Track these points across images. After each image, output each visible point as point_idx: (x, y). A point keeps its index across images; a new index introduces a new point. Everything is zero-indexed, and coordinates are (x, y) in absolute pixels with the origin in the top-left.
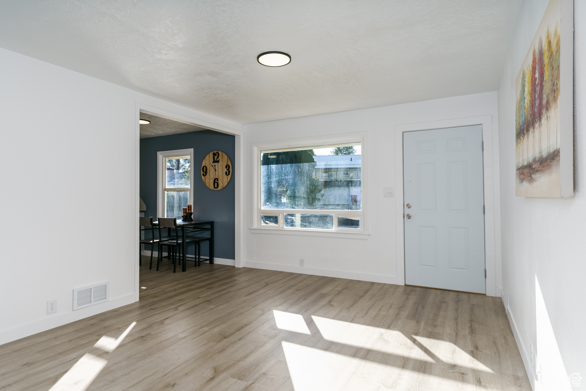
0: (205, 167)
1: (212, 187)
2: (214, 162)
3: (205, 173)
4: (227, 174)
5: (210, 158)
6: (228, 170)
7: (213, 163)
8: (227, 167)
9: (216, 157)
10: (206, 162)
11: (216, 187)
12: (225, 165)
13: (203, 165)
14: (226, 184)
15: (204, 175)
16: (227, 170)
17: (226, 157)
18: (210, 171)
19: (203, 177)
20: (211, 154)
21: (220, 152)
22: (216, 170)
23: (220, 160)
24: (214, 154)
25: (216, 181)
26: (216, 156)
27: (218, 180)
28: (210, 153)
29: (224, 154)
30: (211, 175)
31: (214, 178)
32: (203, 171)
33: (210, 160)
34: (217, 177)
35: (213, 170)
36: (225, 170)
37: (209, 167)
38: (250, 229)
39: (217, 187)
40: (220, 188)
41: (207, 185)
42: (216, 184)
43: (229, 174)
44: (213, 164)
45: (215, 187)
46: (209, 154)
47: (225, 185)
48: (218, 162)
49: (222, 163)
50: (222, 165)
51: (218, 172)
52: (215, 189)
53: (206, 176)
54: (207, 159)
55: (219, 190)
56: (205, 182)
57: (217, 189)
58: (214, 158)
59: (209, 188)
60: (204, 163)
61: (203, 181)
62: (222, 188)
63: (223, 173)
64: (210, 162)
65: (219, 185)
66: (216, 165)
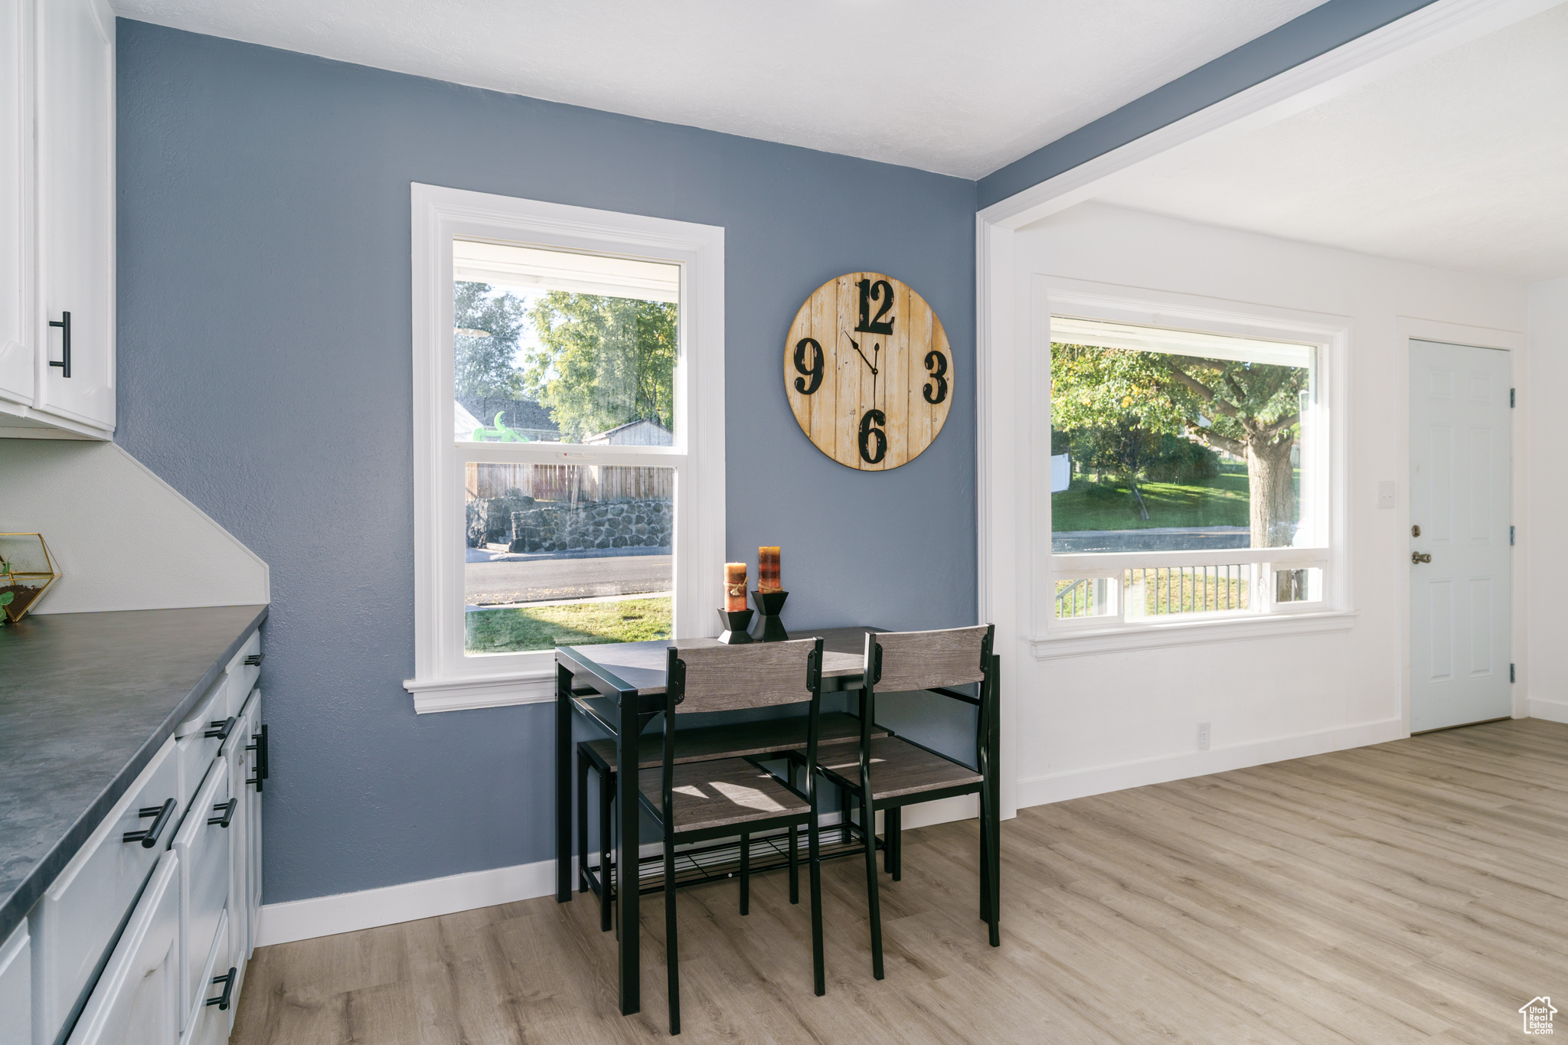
0: (809, 346)
1: (847, 452)
2: (863, 327)
3: (812, 378)
4: (934, 396)
5: (840, 303)
6: (939, 376)
7: (856, 329)
8: (934, 360)
9: (875, 306)
10: (815, 321)
11: (873, 455)
12: (921, 351)
13: (797, 334)
14: (926, 442)
15: (807, 387)
16: (932, 375)
17: (925, 315)
18: (837, 369)
19: (796, 399)
20: (849, 286)
21: (895, 284)
22: (875, 372)
23: (896, 320)
24: (866, 290)
25: (872, 425)
26: (876, 298)
27: (878, 416)
28: (843, 279)
29: (918, 301)
30: (845, 391)
31: (864, 412)
32: (800, 367)
33: (842, 311)
34: (879, 407)
35: (857, 369)
36: (923, 376)
37: (833, 350)
38: (1035, 643)
39: (881, 454)
40: (891, 460)
41: (823, 441)
42: (872, 439)
43: (941, 398)
44: (857, 337)
45: (864, 453)
46: (833, 282)
47: (921, 450)
48: (886, 329)
49: (904, 340)
50: (906, 350)
51: (888, 383)
52: (866, 466)
53: (813, 395)
54: (822, 305)
55: (887, 468)
56: (807, 424)
57: (879, 466)
58: (864, 309)
59: (833, 457)
60: (807, 325)
61: (798, 418)
62: (905, 462)
63: (909, 392)
64: (840, 322)
65: (888, 446)
66: (877, 347)
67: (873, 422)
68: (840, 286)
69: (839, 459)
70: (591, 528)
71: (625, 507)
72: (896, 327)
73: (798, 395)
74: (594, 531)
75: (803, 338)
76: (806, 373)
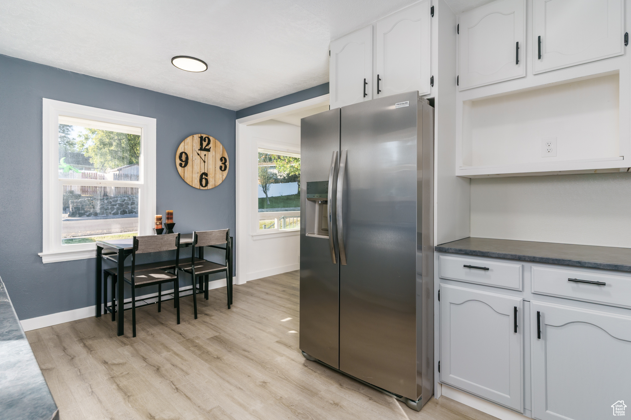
0: (184, 154)
1: (196, 184)
2: (201, 149)
3: (185, 162)
4: (223, 169)
5: (194, 142)
6: (224, 164)
7: (199, 150)
8: (223, 159)
9: (205, 144)
10: (186, 147)
11: (204, 185)
12: (219, 157)
13: (180, 150)
14: (220, 182)
15: (183, 166)
16: (222, 163)
17: (220, 147)
18: (193, 161)
19: (180, 169)
20: (197, 138)
21: (211, 138)
22: (204, 162)
23: (211, 148)
24: (202, 139)
26: (205, 141)
27: (206, 174)
28: (195, 136)
29: (218, 143)
30: (195, 167)
31: (201, 173)
32: (181, 160)
33: (194, 145)
34: (206, 172)
35: (199, 161)
36: (220, 163)
37: (191, 155)
39: (206, 185)
40: (210, 186)
41: (188, 181)
42: (204, 180)
43: (225, 169)
44: (199, 152)
45: (201, 184)
46: (191, 137)
47: (219, 184)
48: (208, 150)
49: (214, 153)
50: (215, 156)
51: (209, 165)
52: (202, 188)
53: (185, 168)
54: (188, 143)
55: (208, 188)
56: (183, 176)
57: (206, 188)
58: (201, 144)
59: (191, 185)
60: (183, 148)
61: (180, 174)
62: (214, 187)
63: (215, 168)
64: (194, 148)
65: (209, 182)
66: (205, 155)
67: (204, 176)
68: (194, 138)
69: (193, 186)
70: (110, 207)
71: (126, 198)
72: (211, 150)
73: (180, 168)
74: (111, 208)
75: (182, 151)
76: (183, 161)
